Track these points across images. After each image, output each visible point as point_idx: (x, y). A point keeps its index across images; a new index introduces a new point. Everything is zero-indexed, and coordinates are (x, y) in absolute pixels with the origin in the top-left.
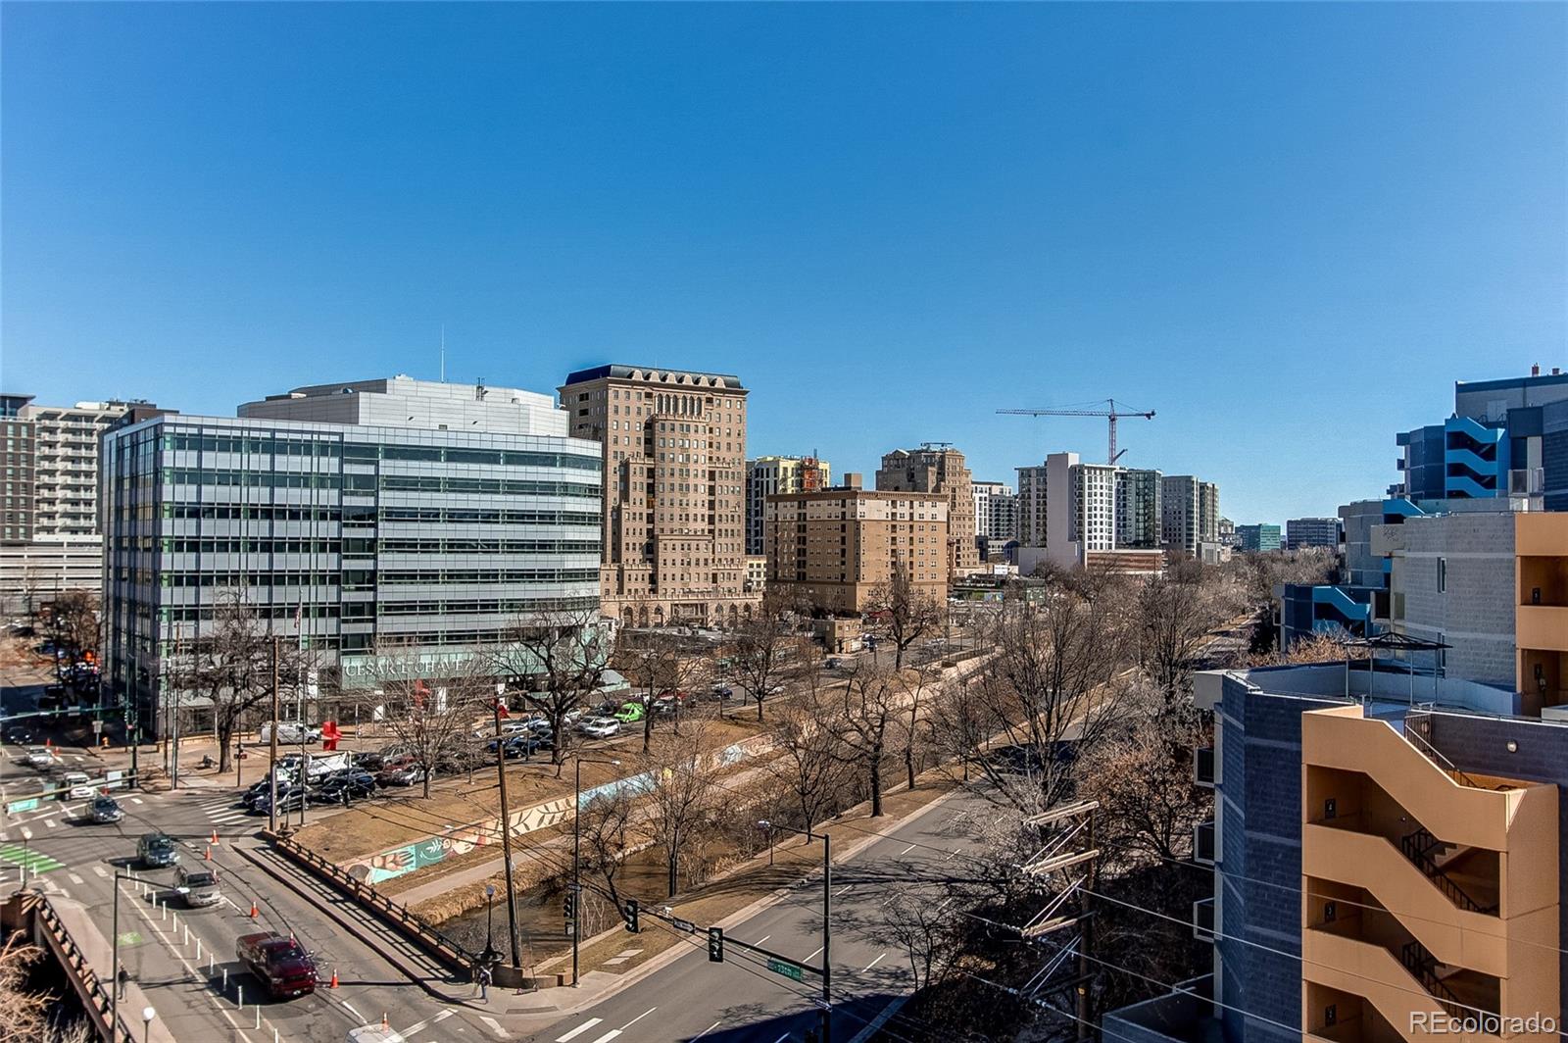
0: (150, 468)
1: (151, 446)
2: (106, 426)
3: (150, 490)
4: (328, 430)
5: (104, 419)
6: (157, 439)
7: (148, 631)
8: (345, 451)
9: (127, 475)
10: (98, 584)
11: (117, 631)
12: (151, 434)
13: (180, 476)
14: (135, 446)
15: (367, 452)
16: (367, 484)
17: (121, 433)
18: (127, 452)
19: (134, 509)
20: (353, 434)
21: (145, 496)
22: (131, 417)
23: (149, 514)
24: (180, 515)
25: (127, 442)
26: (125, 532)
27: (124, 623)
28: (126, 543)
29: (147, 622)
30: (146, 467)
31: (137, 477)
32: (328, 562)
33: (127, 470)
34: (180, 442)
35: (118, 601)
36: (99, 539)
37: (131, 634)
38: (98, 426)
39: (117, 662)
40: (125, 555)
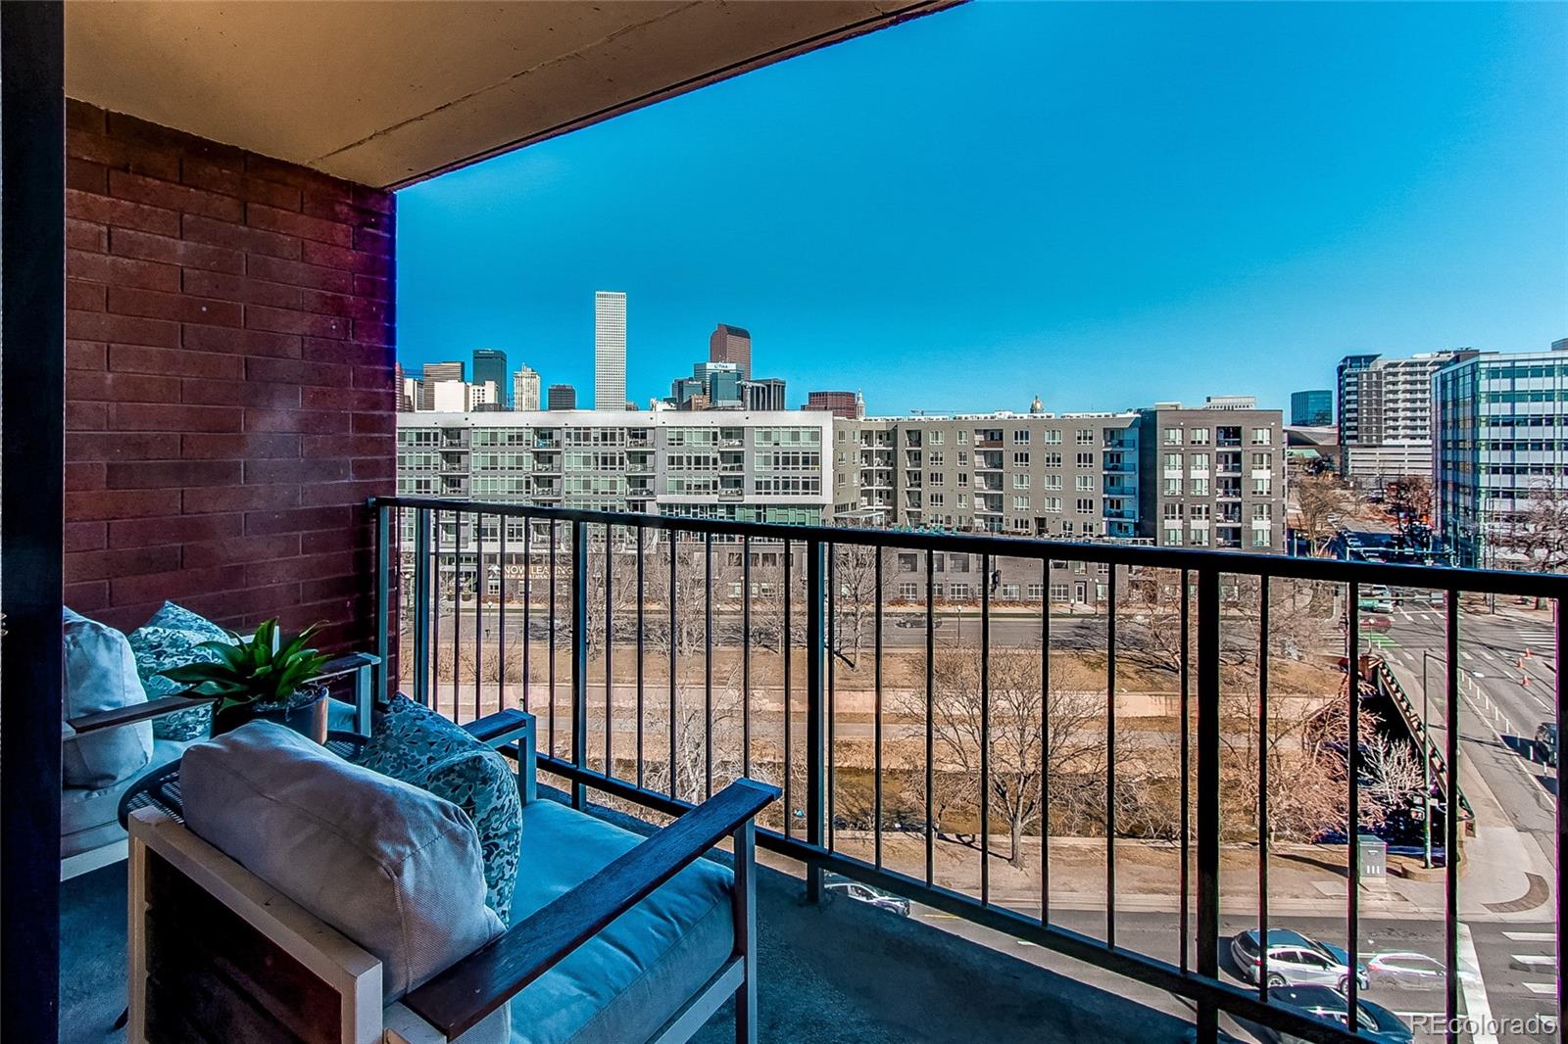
0: (1469, 393)
1: (1469, 379)
2: (1436, 368)
3: (1469, 408)
5: (1435, 364)
6: (1473, 374)
7: (1469, 504)
9: (1449, 399)
10: (1430, 472)
11: (1444, 504)
12: (1469, 370)
13: (1493, 397)
14: (1455, 379)
17: (1444, 371)
18: (1450, 384)
19: (1456, 422)
21: (1465, 412)
22: (1457, 360)
23: (1469, 424)
24: (1493, 424)
25: (1449, 377)
26: (1449, 437)
27: (1450, 498)
28: (1450, 445)
29: (1469, 499)
30: (1465, 392)
31: (1458, 400)
33: (1449, 395)
34: (1494, 374)
35: (1445, 484)
36: (1430, 442)
37: (1456, 506)
38: (1430, 369)
39: (1445, 525)
40: (1449, 453)
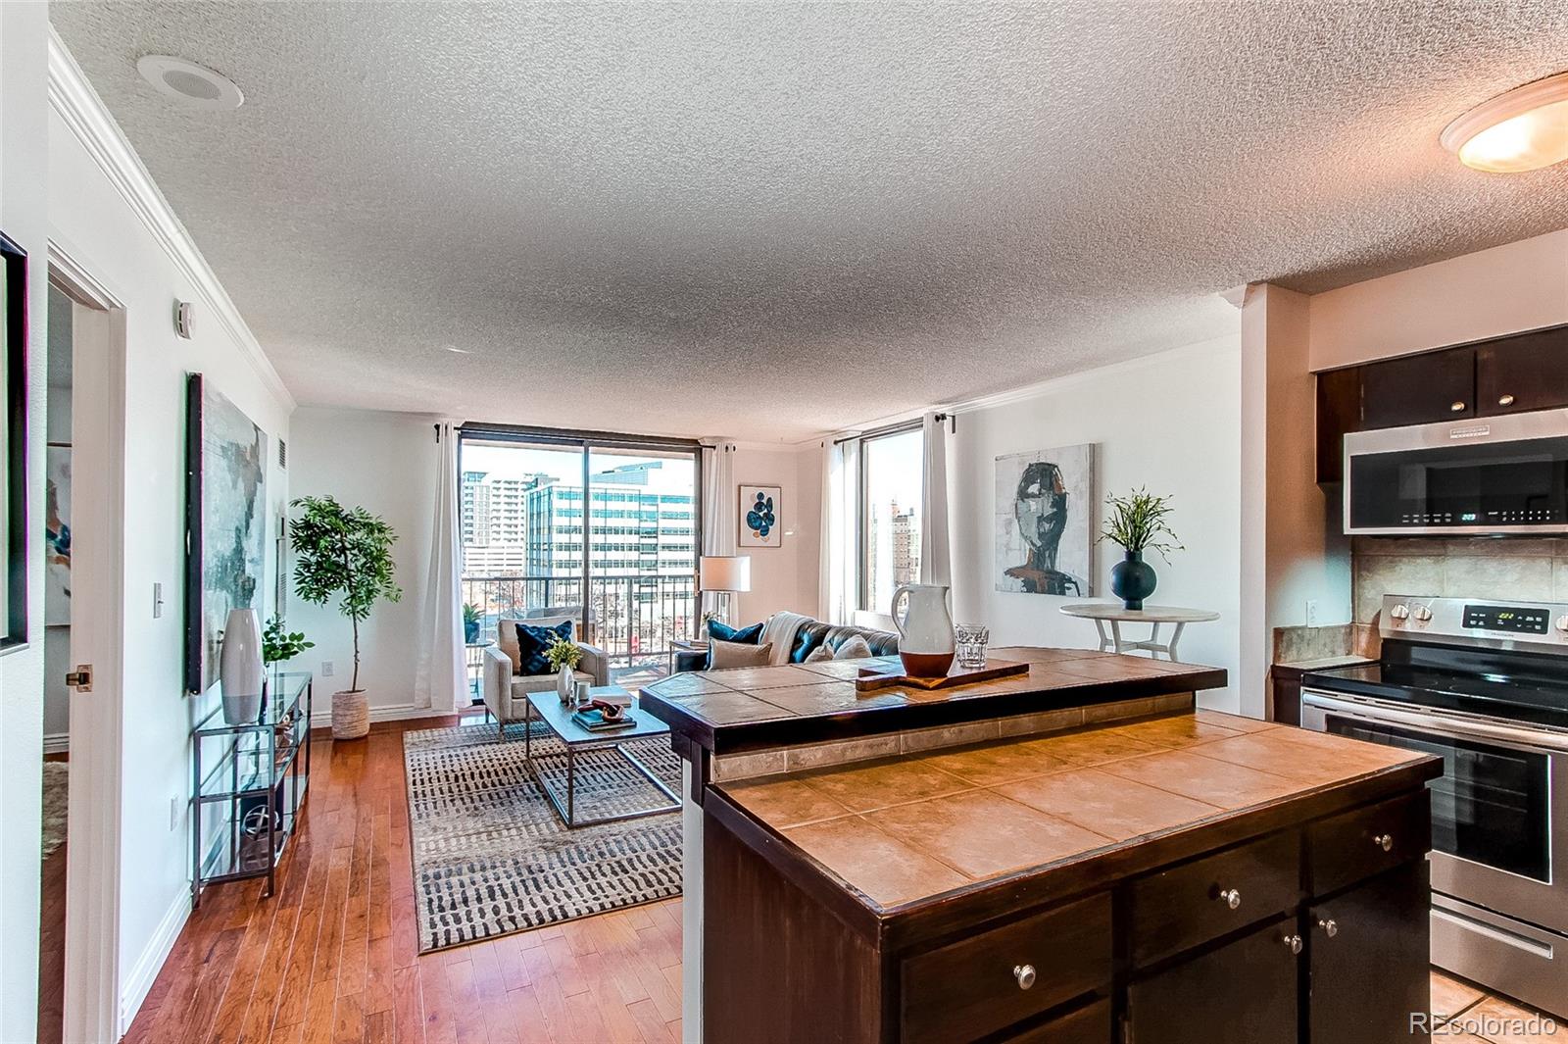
0: (547, 510)
1: (546, 498)
2: (524, 487)
3: (547, 520)
4: (633, 489)
6: (550, 494)
8: (640, 498)
9: (535, 512)
10: (522, 568)
12: (546, 492)
13: (561, 513)
14: (539, 498)
15: (652, 499)
16: (653, 516)
17: (532, 491)
18: (535, 501)
19: (539, 529)
20: (645, 491)
21: (544, 523)
22: (536, 483)
23: (546, 531)
24: (561, 532)
25: (535, 496)
26: (535, 541)
30: (544, 507)
32: (634, 556)
33: (535, 510)
34: (561, 495)
36: (522, 544)
38: (521, 487)
40: (535, 553)
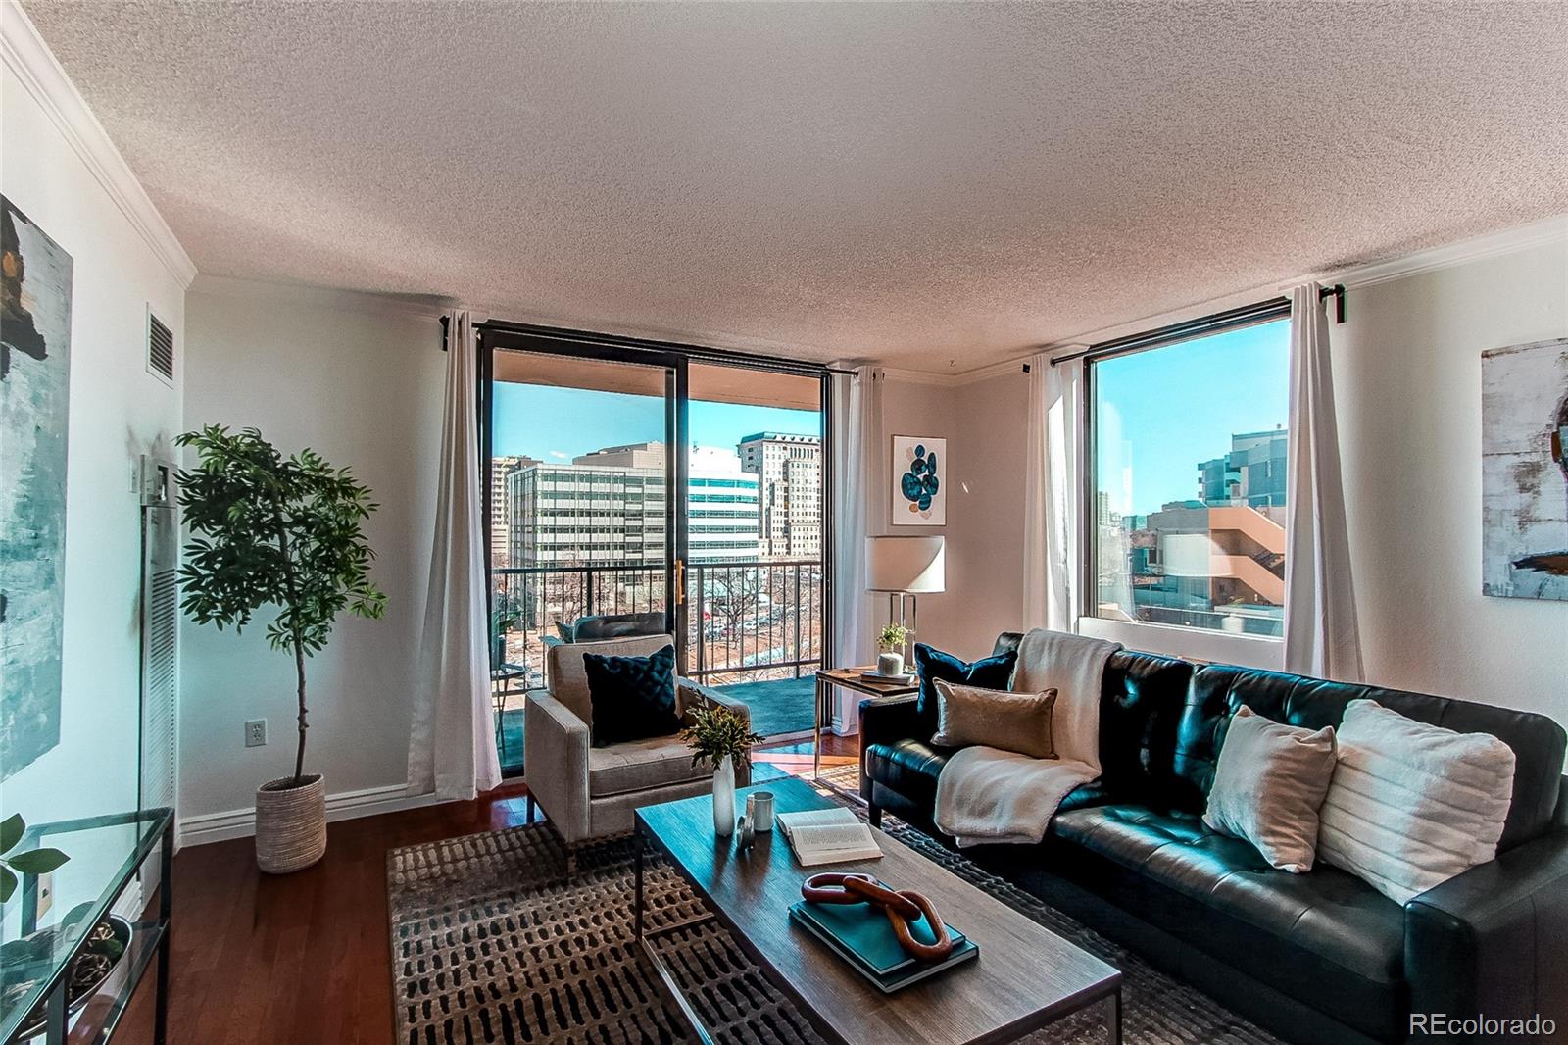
0: (531, 492)
1: (531, 480)
2: (508, 469)
3: (531, 502)
4: (617, 470)
5: (507, 466)
6: (534, 477)
8: (626, 481)
9: (519, 494)
10: (506, 550)
12: (531, 474)
13: (546, 495)
15: (637, 482)
16: (638, 498)
17: (516, 473)
18: (520, 483)
19: (523, 512)
20: (631, 473)
21: (529, 505)
22: (519, 466)
23: (531, 514)
24: (546, 515)
25: (520, 478)
26: (519, 524)
28: (519, 529)
30: (529, 490)
31: (525, 495)
32: (619, 538)
33: (519, 492)
34: (546, 478)
35: (516, 559)
36: (506, 527)
38: (504, 469)
40: (519, 535)
